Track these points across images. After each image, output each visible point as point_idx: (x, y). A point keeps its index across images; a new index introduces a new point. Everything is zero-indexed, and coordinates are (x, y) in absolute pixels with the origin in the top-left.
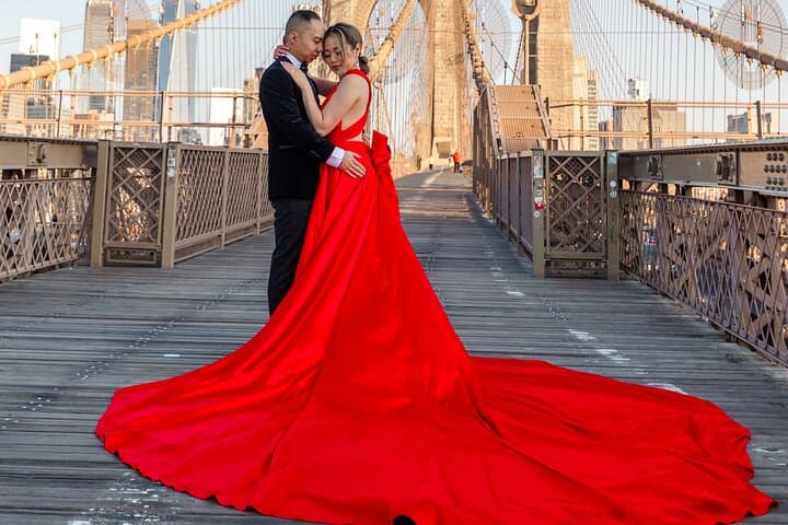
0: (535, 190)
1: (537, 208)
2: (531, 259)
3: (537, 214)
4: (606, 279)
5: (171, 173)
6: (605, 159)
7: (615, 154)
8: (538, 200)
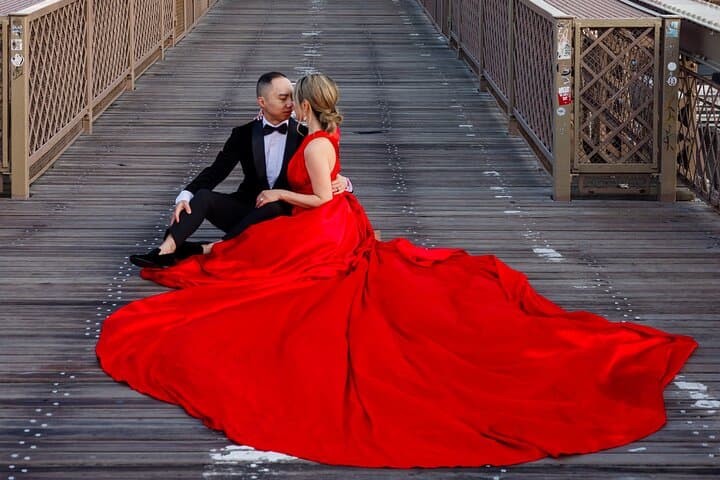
0: (559, 76)
1: (562, 102)
2: (552, 174)
3: (561, 111)
4: (655, 198)
5: (16, 61)
6: (662, 30)
7: (676, 24)
8: (564, 91)
